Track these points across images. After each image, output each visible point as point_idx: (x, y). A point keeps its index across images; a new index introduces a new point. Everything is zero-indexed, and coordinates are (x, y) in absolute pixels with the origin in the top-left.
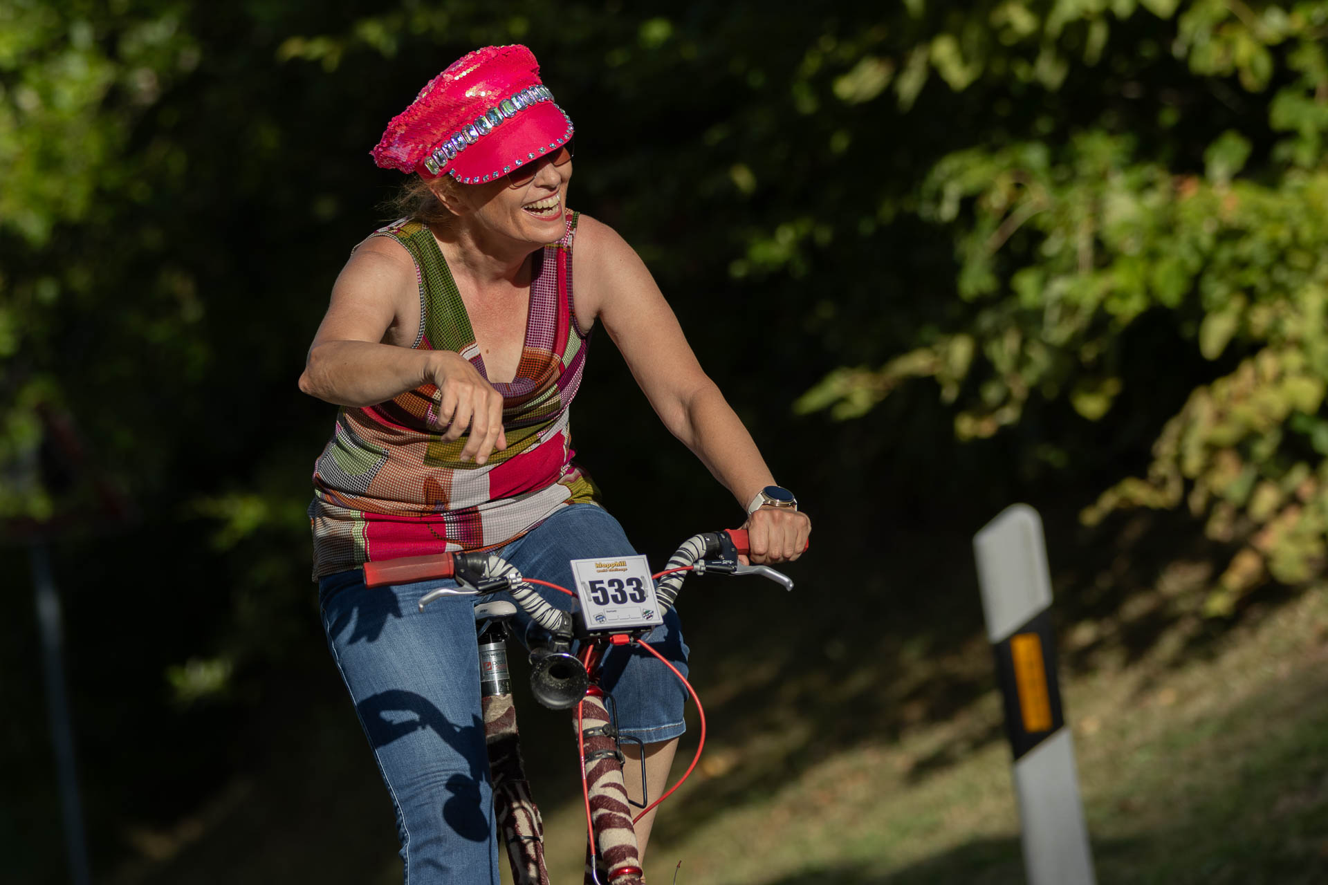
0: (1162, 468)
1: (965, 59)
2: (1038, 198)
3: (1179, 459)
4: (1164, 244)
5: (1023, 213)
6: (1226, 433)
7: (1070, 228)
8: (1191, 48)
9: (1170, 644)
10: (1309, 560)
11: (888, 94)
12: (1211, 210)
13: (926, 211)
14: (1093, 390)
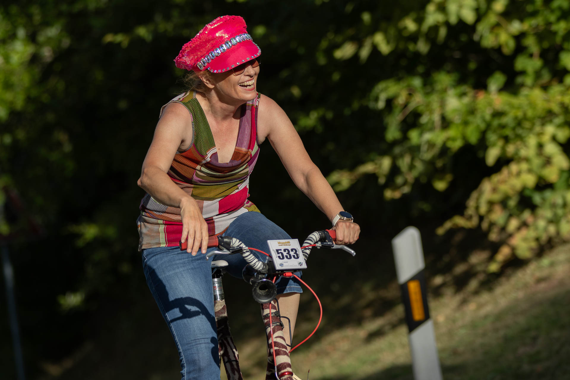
0: (470, 211)
1: (388, 42)
2: (418, 100)
3: (477, 208)
4: (470, 118)
5: (412, 106)
6: (497, 197)
7: (431, 112)
8: (481, 37)
9: (473, 284)
10: (531, 249)
11: (356, 57)
12: (490, 104)
13: (371, 105)
14: (441, 179)
